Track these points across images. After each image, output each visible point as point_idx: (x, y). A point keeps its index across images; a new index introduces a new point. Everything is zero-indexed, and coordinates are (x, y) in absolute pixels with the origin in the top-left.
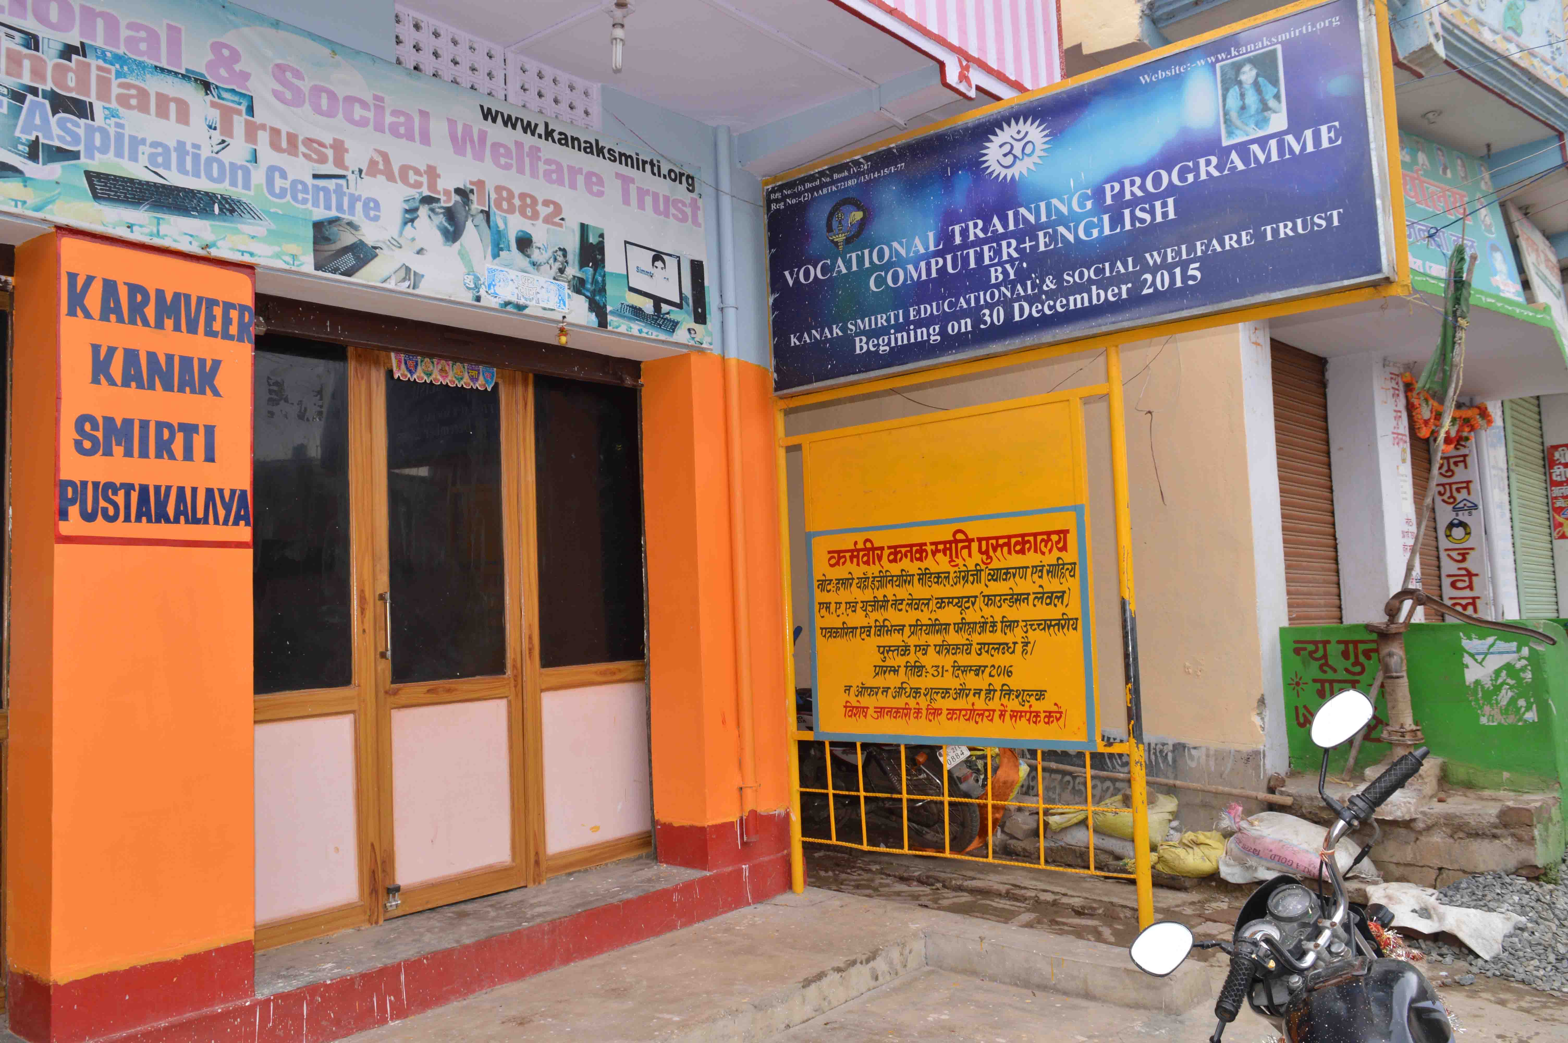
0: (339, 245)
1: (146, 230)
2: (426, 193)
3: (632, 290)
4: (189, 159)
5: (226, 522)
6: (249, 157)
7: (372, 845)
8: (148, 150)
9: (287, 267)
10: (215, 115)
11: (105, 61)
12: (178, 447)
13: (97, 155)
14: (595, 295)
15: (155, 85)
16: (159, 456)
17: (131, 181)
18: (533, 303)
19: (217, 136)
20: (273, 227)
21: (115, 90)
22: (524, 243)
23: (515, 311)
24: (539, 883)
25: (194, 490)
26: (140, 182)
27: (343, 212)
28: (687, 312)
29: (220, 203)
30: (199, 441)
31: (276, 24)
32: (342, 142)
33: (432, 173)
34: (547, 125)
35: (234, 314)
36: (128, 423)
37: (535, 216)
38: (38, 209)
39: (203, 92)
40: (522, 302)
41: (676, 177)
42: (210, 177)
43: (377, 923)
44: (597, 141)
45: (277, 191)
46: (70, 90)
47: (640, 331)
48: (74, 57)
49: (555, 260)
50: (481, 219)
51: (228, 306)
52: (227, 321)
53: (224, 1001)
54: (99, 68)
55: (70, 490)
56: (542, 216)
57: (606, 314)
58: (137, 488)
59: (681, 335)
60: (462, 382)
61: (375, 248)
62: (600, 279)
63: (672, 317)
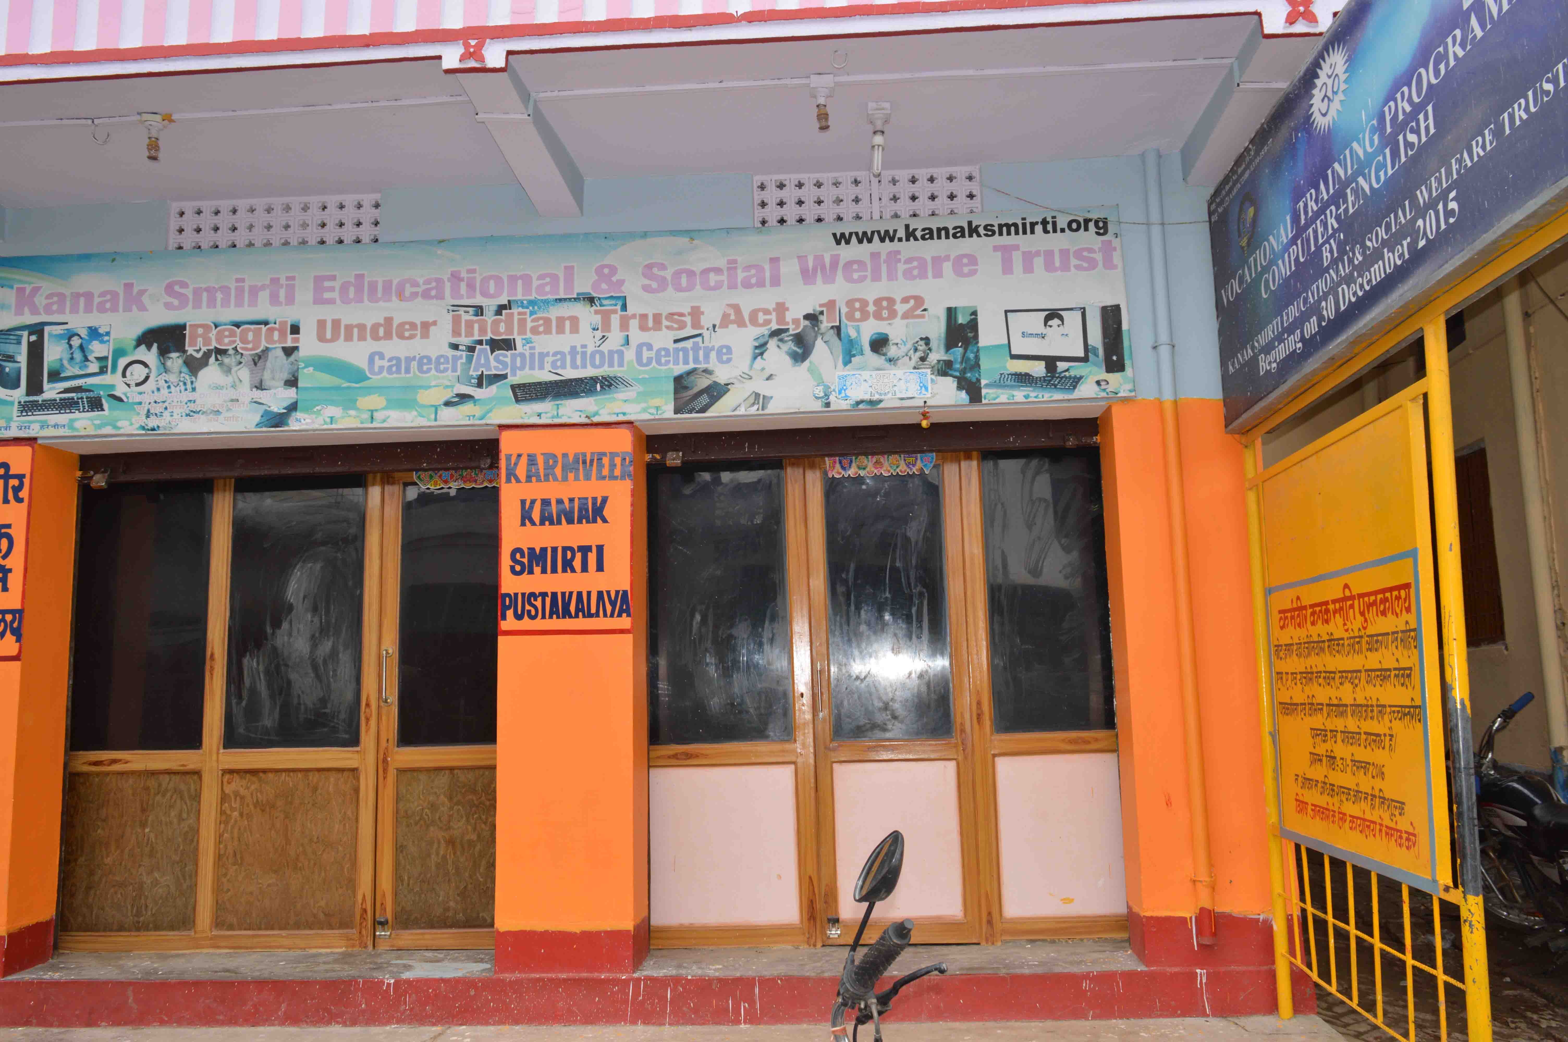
0: (696, 390)
1: (549, 415)
2: (774, 326)
3: (1014, 357)
4: (579, 357)
5: (612, 616)
6: (623, 341)
7: (810, 878)
8: (550, 359)
9: (652, 417)
10: (597, 319)
11: (523, 307)
12: (577, 563)
13: (518, 372)
14: (965, 373)
15: (555, 312)
16: (564, 570)
17: (540, 383)
18: (890, 396)
19: (599, 334)
20: (641, 389)
21: (530, 325)
22: (879, 344)
23: (869, 407)
24: (993, 944)
25: (589, 593)
26: (546, 383)
27: (700, 363)
28: (1095, 364)
29: (601, 382)
30: (592, 557)
31: (645, 235)
32: (698, 308)
33: (781, 309)
34: (907, 227)
35: (618, 461)
36: (544, 550)
37: (893, 314)
38: (481, 419)
39: (589, 306)
40: (876, 397)
41: (1075, 226)
42: (594, 365)
43: (815, 945)
44: (970, 223)
45: (645, 361)
46: (501, 334)
47: (1026, 397)
48: (504, 312)
49: (916, 350)
50: (831, 335)
51: (613, 455)
52: (613, 466)
53: (610, 971)
54: (519, 314)
55: (507, 599)
56: (900, 314)
57: (980, 389)
58: (550, 595)
59: (1087, 390)
60: (898, 470)
61: (727, 385)
62: (972, 356)
63: (1073, 373)
